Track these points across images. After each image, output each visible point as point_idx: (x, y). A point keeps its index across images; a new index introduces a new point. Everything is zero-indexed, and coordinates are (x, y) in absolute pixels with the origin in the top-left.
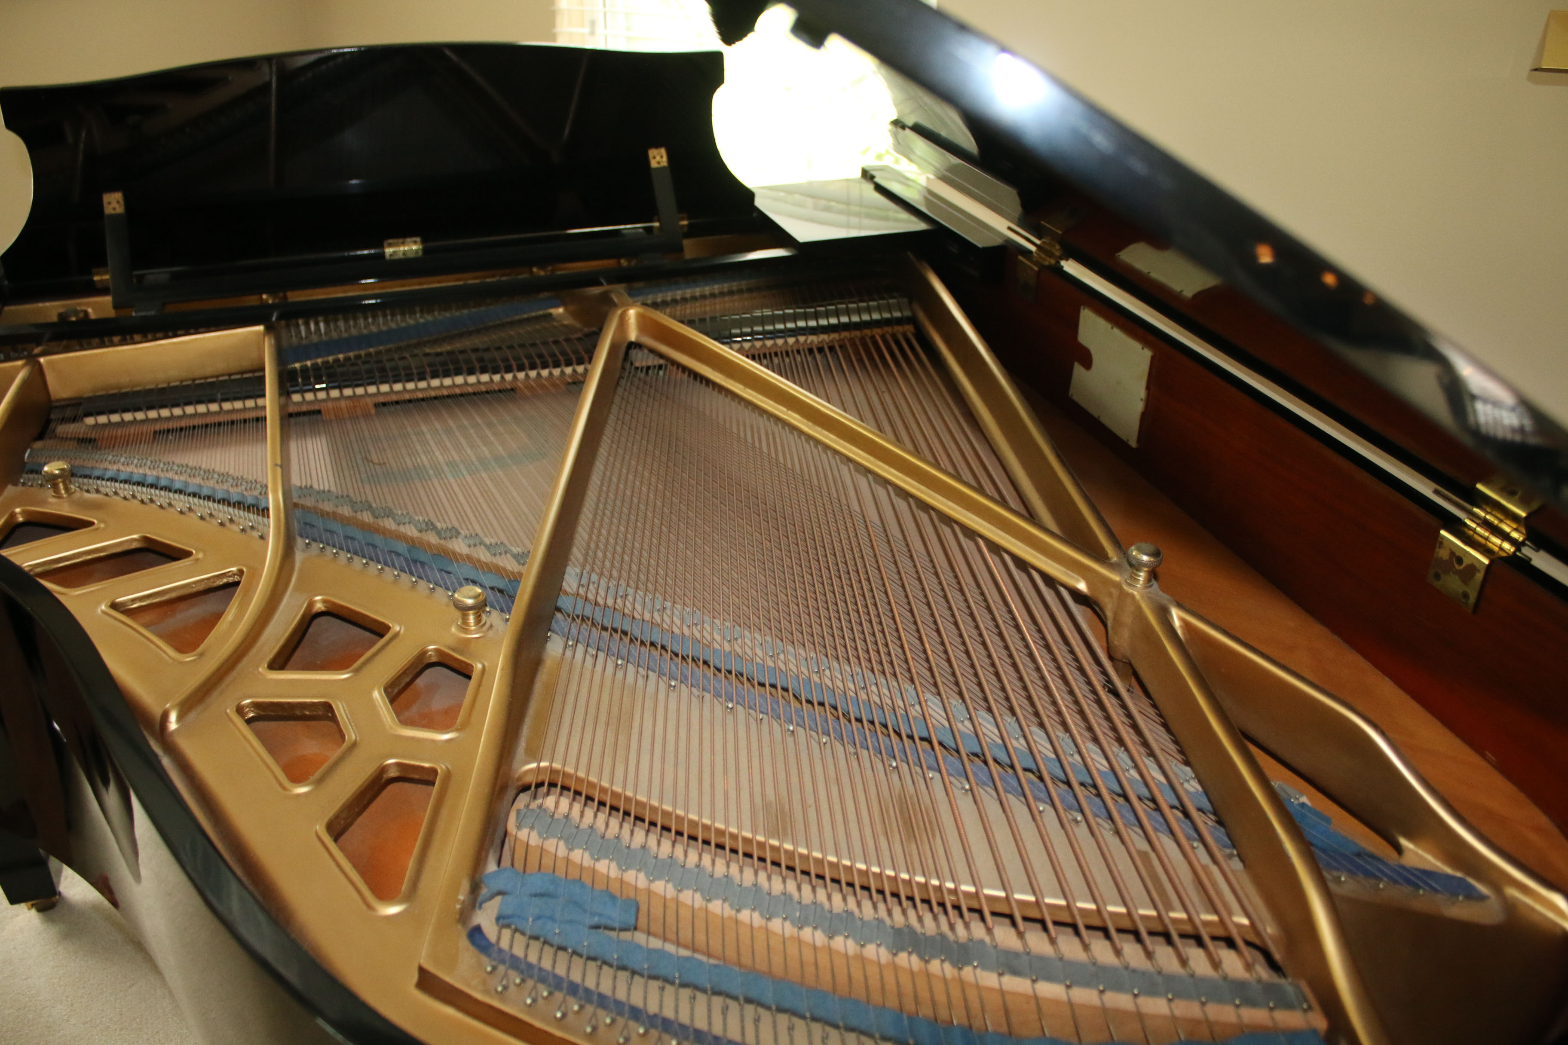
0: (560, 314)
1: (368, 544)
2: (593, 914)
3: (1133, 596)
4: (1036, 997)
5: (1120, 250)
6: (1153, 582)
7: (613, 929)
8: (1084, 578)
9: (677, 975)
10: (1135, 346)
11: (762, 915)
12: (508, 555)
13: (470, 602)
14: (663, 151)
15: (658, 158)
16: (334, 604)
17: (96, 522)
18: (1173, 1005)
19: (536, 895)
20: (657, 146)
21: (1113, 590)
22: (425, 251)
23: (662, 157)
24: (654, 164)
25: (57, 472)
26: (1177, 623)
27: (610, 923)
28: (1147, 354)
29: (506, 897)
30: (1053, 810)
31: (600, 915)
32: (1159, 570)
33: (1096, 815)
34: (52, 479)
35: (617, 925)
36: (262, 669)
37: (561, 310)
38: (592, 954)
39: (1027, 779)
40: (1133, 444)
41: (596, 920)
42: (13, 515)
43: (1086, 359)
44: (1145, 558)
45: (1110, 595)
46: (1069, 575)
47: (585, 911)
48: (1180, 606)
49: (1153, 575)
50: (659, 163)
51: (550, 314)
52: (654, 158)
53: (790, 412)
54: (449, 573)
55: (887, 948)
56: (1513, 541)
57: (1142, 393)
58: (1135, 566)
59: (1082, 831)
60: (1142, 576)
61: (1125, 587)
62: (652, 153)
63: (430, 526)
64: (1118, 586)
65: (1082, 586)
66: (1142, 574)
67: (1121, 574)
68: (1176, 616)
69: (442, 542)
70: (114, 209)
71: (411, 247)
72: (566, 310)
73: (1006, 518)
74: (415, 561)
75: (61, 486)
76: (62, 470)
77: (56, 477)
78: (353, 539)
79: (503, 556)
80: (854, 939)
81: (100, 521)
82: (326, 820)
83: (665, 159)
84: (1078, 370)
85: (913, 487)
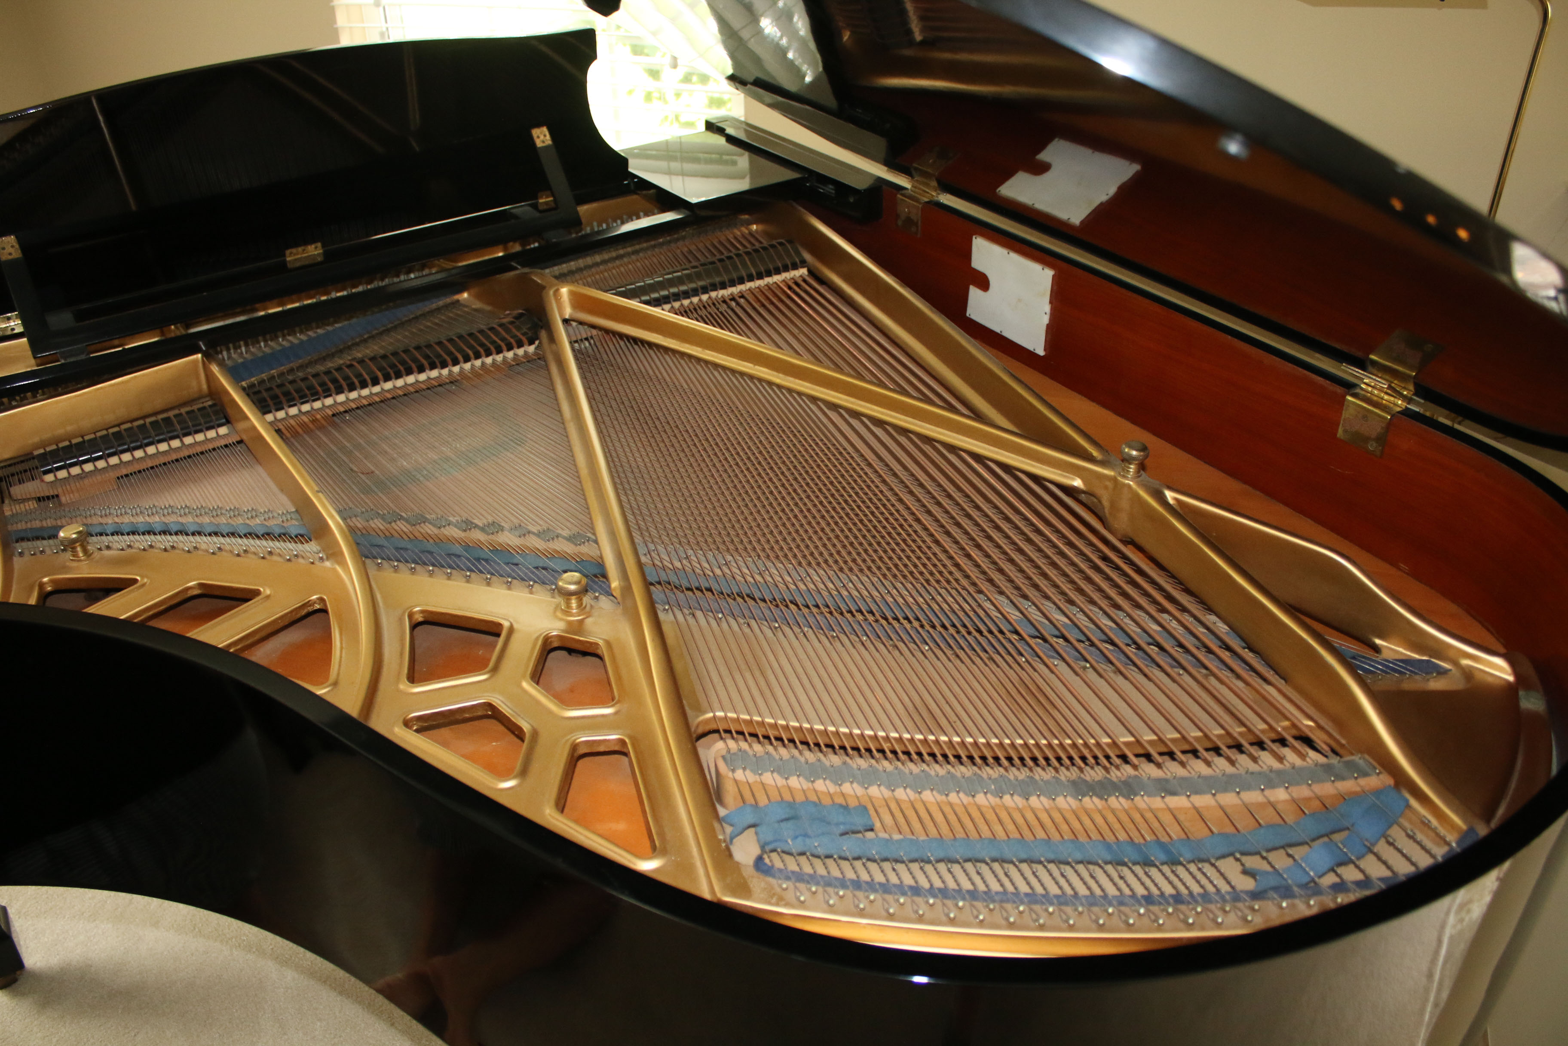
0: (465, 299)
1: (423, 552)
2: (837, 824)
3: (1129, 486)
4: (1246, 806)
5: (999, 186)
6: (1142, 472)
7: (859, 832)
8: (1079, 477)
9: (929, 855)
10: (1035, 268)
11: (966, 794)
12: (560, 539)
13: (573, 587)
14: (545, 130)
15: (542, 137)
16: (432, 613)
17: (138, 578)
18: (1290, 790)
19: (782, 821)
20: (538, 126)
21: (1108, 483)
22: (326, 254)
23: (545, 136)
24: (539, 144)
25: (74, 536)
26: (1171, 502)
27: (854, 828)
28: (1049, 273)
29: (758, 829)
30: (1064, 664)
31: (844, 824)
32: (1147, 462)
33: (1098, 662)
34: (70, 545)
35: (861, 828)
36: (404, 686)
37: (465, 295)
38: (856, 855)
39: (1036, 644)
40: (1041, 352)
41: (842, 828)
42: (41, 586)
43: (983, 283)
44: (1134, 453)
45: (1106, 488)
46: (1065, 477)
47: (829, 823)
48: (1170, 488)
49: (1142, 467)
50: (543, 142)
51: (458, 301)
52: (538, 137)
53: (757, 367)
54: (517, 565)
55: (1072, 796)
56: (1404, 398)
57: (1047, 308)
58: (1127, 460)
59: (1091, 675)
60: (1132, 468)
61: (1119, 478)
62: (535, 132)
63: (468, 525)
64: (1114, 480)
65: (1077, 483)
66: (1132, 466)
67: (1113, 469)
68: (1170, 495)
69: (490, 537)
70: (10, 254)
71: (314, 251)
72: (469, 295)
73: (998, 436)
74: (478, 560)
75: (79, 549)
76: (79, 533)
77: (74, 541)
78: (406, 549)
79: (586, 544)
80: (1045, 796)
81: (142, 577)
82: (552, 802)
83: (548, 137)
84: (974, 293)
85: (900, 420)
